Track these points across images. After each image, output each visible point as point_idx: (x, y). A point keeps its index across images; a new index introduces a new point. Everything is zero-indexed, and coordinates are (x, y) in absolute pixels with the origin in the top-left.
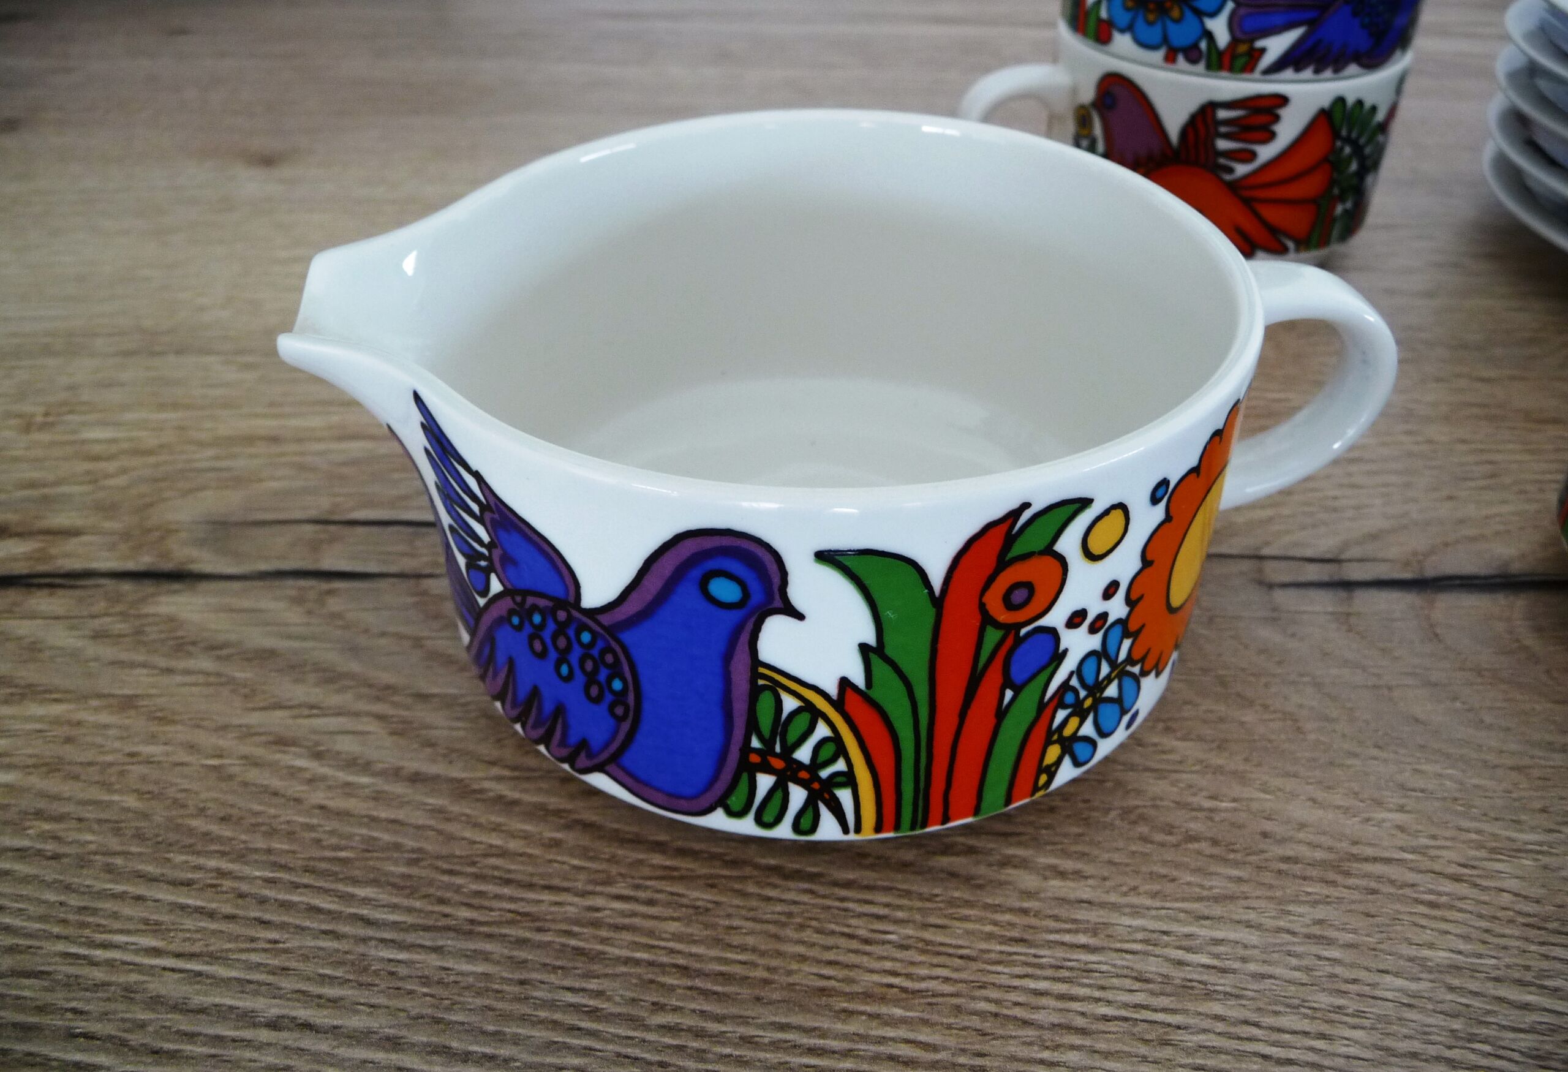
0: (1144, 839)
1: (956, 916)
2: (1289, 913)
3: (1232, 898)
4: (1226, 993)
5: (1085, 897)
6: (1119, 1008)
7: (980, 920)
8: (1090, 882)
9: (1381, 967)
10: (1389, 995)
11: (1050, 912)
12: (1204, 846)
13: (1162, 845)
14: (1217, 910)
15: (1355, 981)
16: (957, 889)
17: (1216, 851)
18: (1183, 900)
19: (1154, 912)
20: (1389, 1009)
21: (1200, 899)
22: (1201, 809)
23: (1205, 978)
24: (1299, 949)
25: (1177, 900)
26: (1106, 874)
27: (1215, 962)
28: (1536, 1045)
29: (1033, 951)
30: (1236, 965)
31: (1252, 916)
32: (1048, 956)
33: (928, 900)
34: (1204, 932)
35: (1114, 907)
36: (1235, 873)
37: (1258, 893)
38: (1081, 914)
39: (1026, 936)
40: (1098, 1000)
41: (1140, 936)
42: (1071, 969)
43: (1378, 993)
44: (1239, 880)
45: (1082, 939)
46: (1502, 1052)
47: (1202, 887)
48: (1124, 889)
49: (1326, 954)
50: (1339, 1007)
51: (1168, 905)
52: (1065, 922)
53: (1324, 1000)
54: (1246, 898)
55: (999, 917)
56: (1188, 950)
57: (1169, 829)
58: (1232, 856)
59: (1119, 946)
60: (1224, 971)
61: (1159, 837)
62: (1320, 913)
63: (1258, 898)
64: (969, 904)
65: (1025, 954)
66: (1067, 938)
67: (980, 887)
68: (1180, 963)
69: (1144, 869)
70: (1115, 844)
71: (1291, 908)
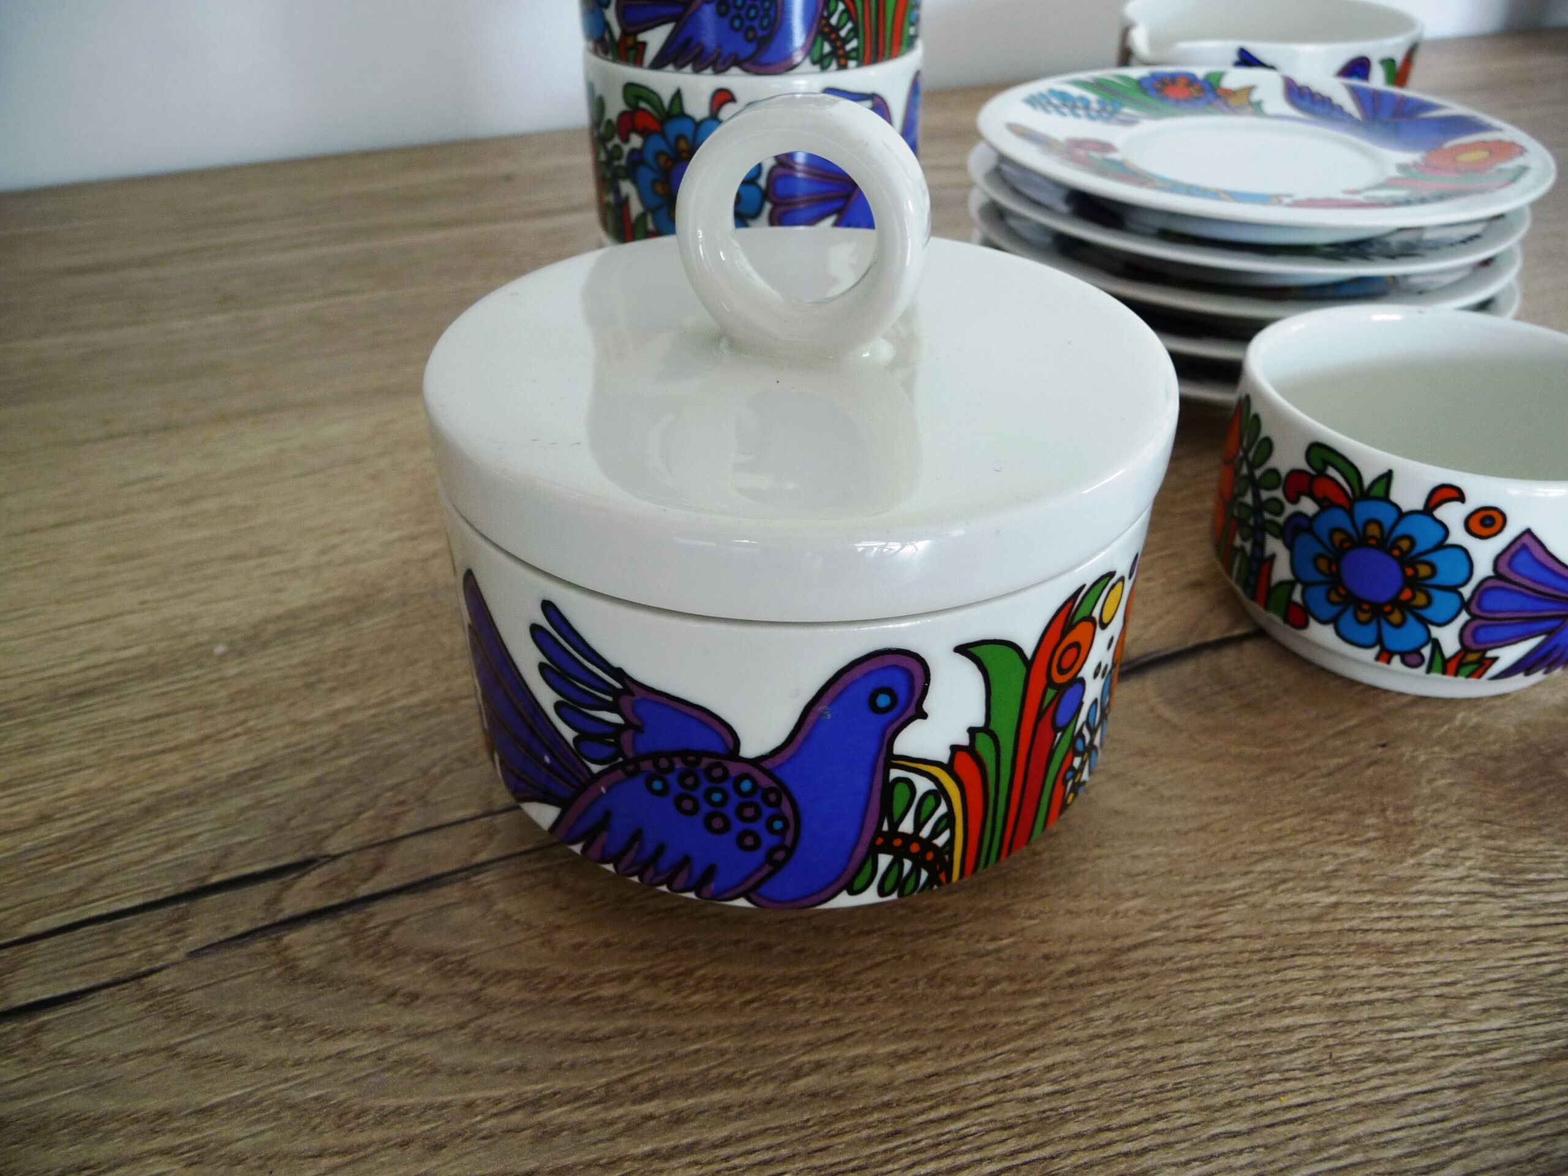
0: (957, 998)
1: (833, 1133)
2: (1092, 1020)
3: (1044, 1024)
4: (1075, 1112)
5: (931, 1070)
6: (1000, 1161)
7: (855, 1129)
8: (929, 1055)
9: (1177, 1038)
10: (1191, 1061)
11: (909, 1097)
12: (1004, 985)
13: (972, 997)
14: (1038, 1041)
15: (1163, 1059)
16: (822, 1107)
17: (1015, 987)
18: (1009, 1041)
19: (990, 1062)
20: (1197, 1073)
21: (1021, 1035)
22: (988, 953)
23: (1054, 1104)
24: (1112, 1049)
25: (1004, 1044)
26: (939, 1042)
27: (1057, 1087)
28: (1306, 1059)
29: (910, 1139)
30: (1072, 1083)
31: (1066, 1034)
32: (924, 1137)
33: (803, 1128)
34: (1036, 1064)
35: (959, 1070)
36: (1038, 1000)
37: (1063, 1012)
38: (934, 1089)
39: (899, 1127)
40: (981, 1161)
41: (989, 1088)
42: (948, 1141)
43: (1183, 1062)
44: (1044, 1005)
45: (945, 1111)
46: (1287, 1075)
47: (1018, 1023)
48: (959, 1050)
49: (1133, 1044)
50: (1161, 1087)
51: (999, 1051)
52: (924, 1100)
53: (1148, 1085)
54: (1056, 1020)
55: (869, 1119)
56: (1031, 1085)
57: (971, 981)
58: (1029, 986)
59: (976, 1104)
60: (1065, 1092)
61: (968, 991)
62: (1116, 1009)
63: (1064, 1016)
64: (837, 1118)
65: (906, 1144)
66: (933, 1115)
67: (841, 1097)
68: (1030, 1100)
69: (967, 1026)
70: (934, 1012)
71: (1092, 1014)
